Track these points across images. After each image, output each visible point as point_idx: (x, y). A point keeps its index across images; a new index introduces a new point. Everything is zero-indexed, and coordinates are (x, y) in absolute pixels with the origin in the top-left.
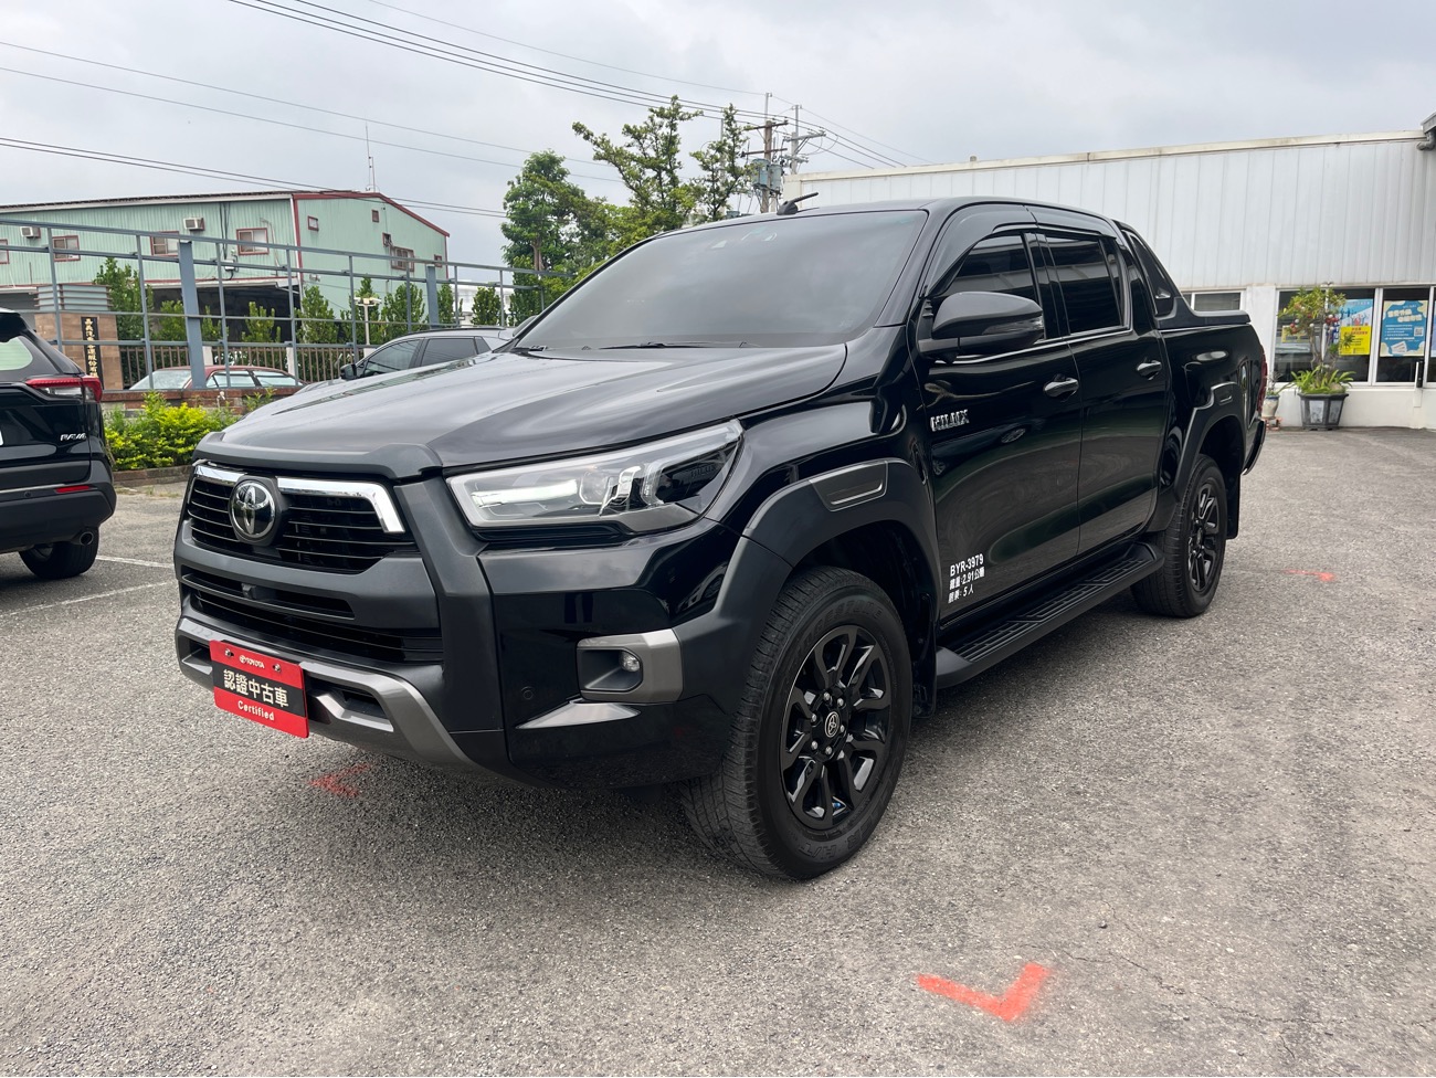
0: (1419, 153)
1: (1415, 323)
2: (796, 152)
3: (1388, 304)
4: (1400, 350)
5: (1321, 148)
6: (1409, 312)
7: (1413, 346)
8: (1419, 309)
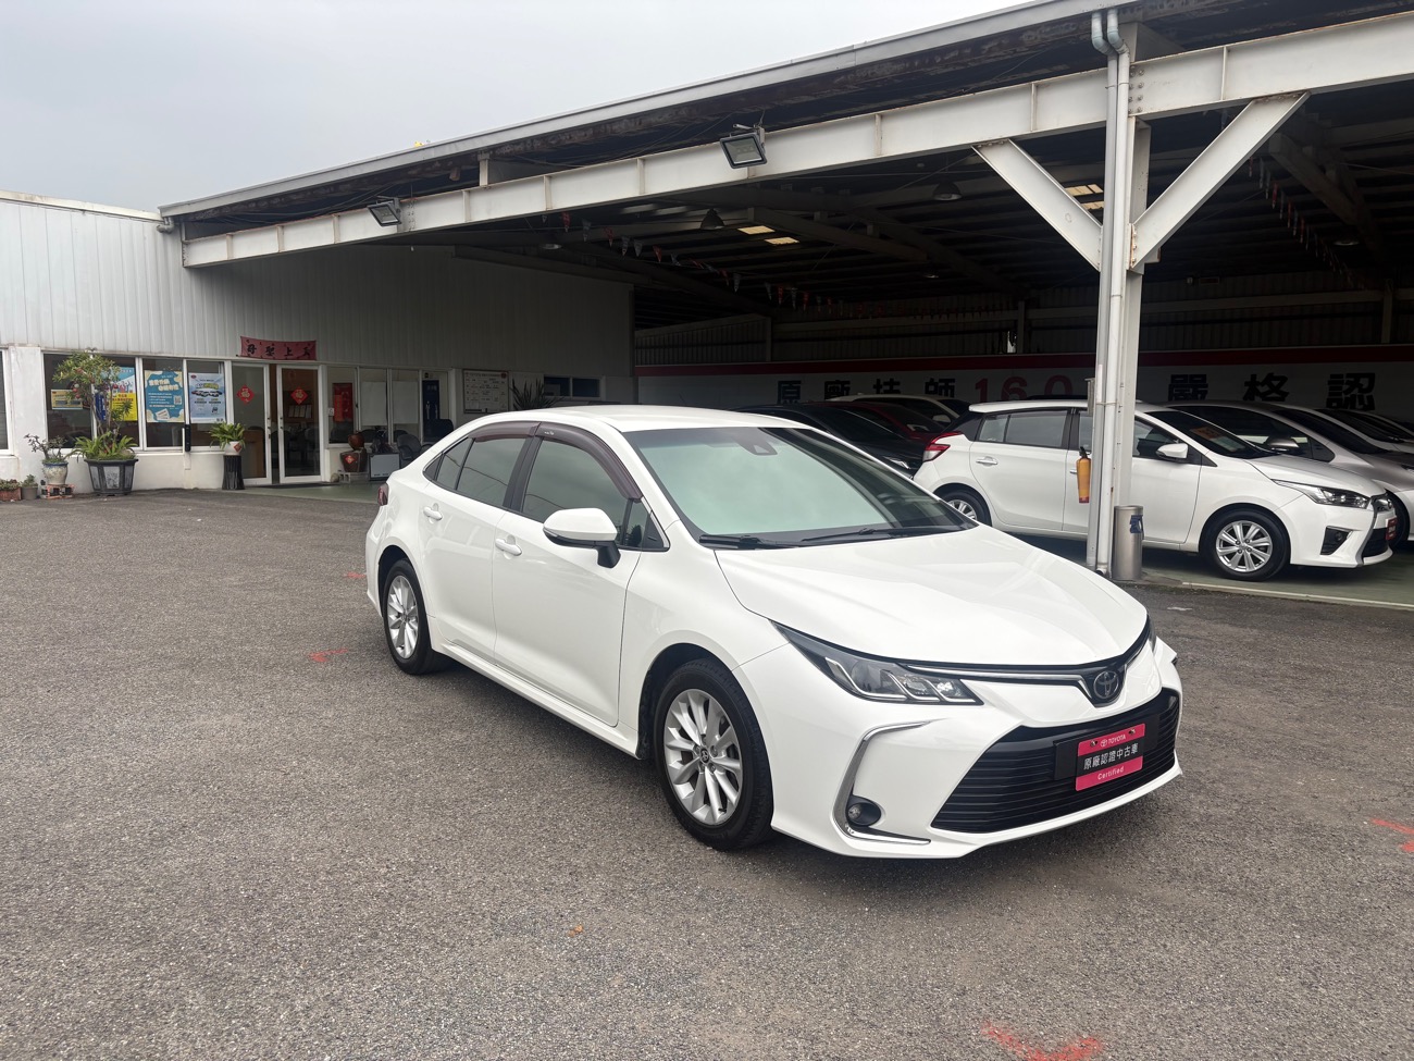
0: (159, 235)
1: (174, 392)
3: (149, 373)
4: (163, 417)
5: (68, 213)
6: (167, 381)
7: (174, 413)
8: (175, 379)
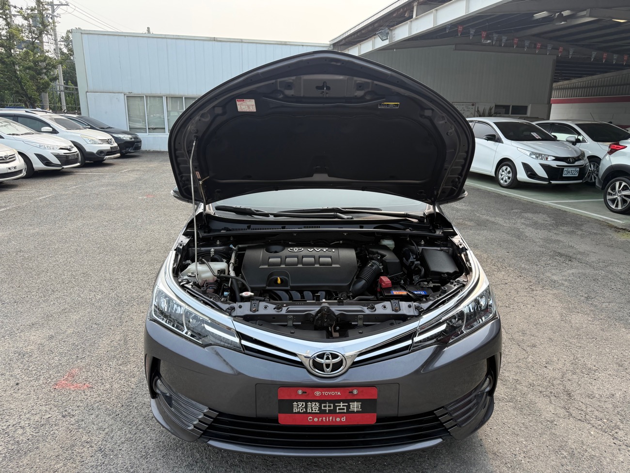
2: (53, 11)
5: (297, 46)
